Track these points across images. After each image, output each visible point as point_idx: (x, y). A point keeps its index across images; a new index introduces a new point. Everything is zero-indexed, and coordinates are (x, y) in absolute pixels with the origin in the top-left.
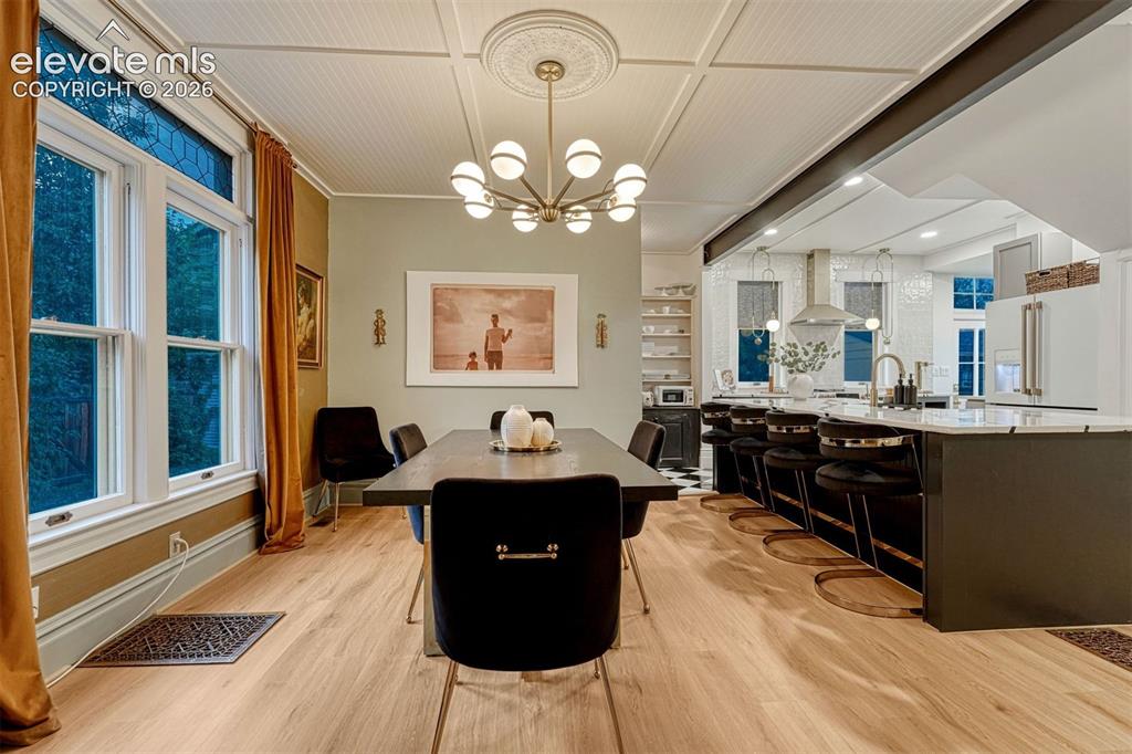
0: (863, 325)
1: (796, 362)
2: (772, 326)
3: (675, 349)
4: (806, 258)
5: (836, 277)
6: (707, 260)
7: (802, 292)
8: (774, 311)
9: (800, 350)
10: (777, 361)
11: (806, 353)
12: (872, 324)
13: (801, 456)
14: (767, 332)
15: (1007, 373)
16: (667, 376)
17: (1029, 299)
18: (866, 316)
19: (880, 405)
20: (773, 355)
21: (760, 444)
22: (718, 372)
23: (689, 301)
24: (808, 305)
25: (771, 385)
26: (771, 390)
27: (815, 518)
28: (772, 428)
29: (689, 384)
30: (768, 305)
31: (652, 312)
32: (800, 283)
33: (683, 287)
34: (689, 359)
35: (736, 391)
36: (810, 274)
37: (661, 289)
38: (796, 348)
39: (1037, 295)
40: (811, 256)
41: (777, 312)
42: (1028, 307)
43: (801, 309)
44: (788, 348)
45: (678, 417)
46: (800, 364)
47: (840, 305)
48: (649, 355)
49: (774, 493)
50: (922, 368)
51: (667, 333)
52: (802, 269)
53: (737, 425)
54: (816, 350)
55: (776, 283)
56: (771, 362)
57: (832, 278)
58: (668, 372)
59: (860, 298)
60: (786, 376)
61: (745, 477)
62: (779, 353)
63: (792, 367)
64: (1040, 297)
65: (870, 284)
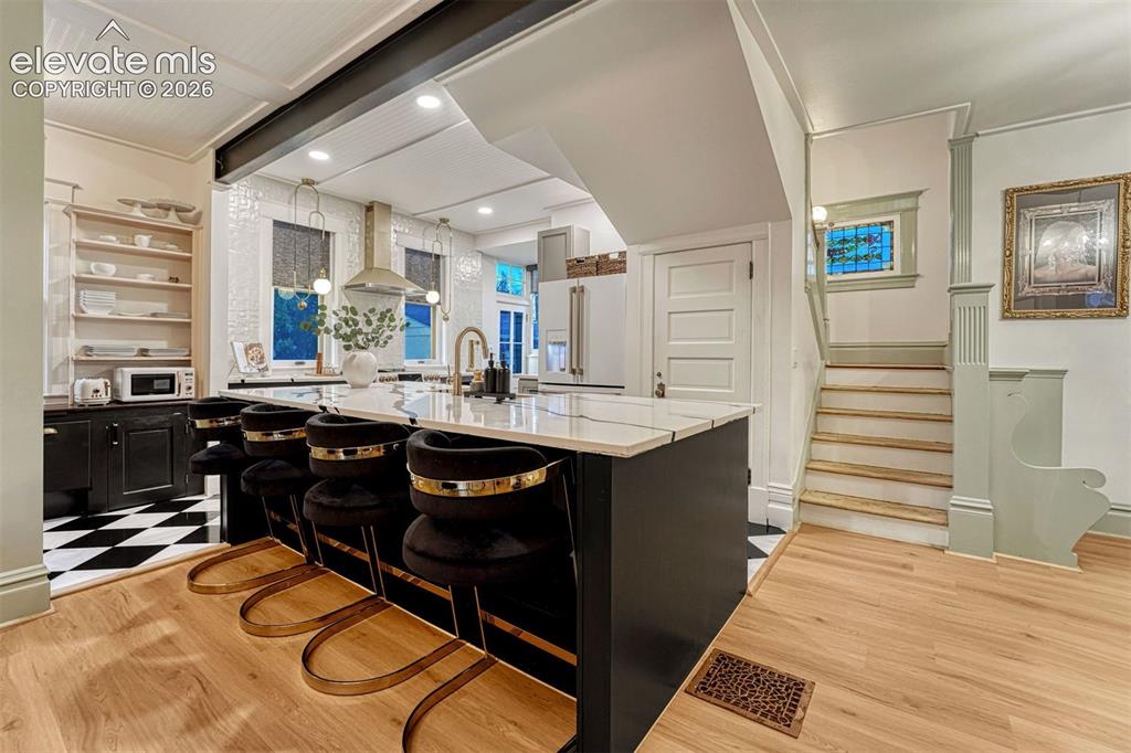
0: (423, 298)
1: (355, 333)
2: (321, 286)
3: (162, 307)
4: (364, 210)
5: (396, 240)
6: (220, 173)
7: (359, 251)
8: (324, 266)
9: (360, 318)
10: (327, 331)
11: (369, 323)
12: (432, 297)
13: (369, 500)
14: (315, 296)
15: (554, 353)
16: (144, 352)
17: (574, 282)
18: (428, 288)
19: (467, 394)
20: (322, 323)
21: (296, 473)
22: (239, 347)
23: (189, 234)
24: (366, 268)
25: (319, 364)
26: (319, 370)
27: (388, 577)
28: (318, 453)
29: (187, 363)
30: (316, 260)
31: (112, 240)
32: (356, 238)
33: (178, 210)
34: (189, 324)
35: (269, 373)
36: (369, 230)
37: (132, 204)
38: (355, 313)
39: (581, 279)
40: (369, 208)
41: (327, 271)
42: (574, 290)
43: (357, 271)
44: (343, 314)
45: (162, 418)
46: (360, 337)
47: (401, 272)
48: (104, 314)
49: (321, 536)
50: (475, 346)
51: (144, 278)
52: (359, 223)
53: (252, 443)
54: (381, 319)
55: (327, 234)
56: (319, 332)
57: (393, 241)
58: (145, 344)
59: (420, 268)
60: (339, 352)
61: (276, 512)
62: (331, 321)
63: (350, 341)
64: (583, 281)
65: (430, 255)
